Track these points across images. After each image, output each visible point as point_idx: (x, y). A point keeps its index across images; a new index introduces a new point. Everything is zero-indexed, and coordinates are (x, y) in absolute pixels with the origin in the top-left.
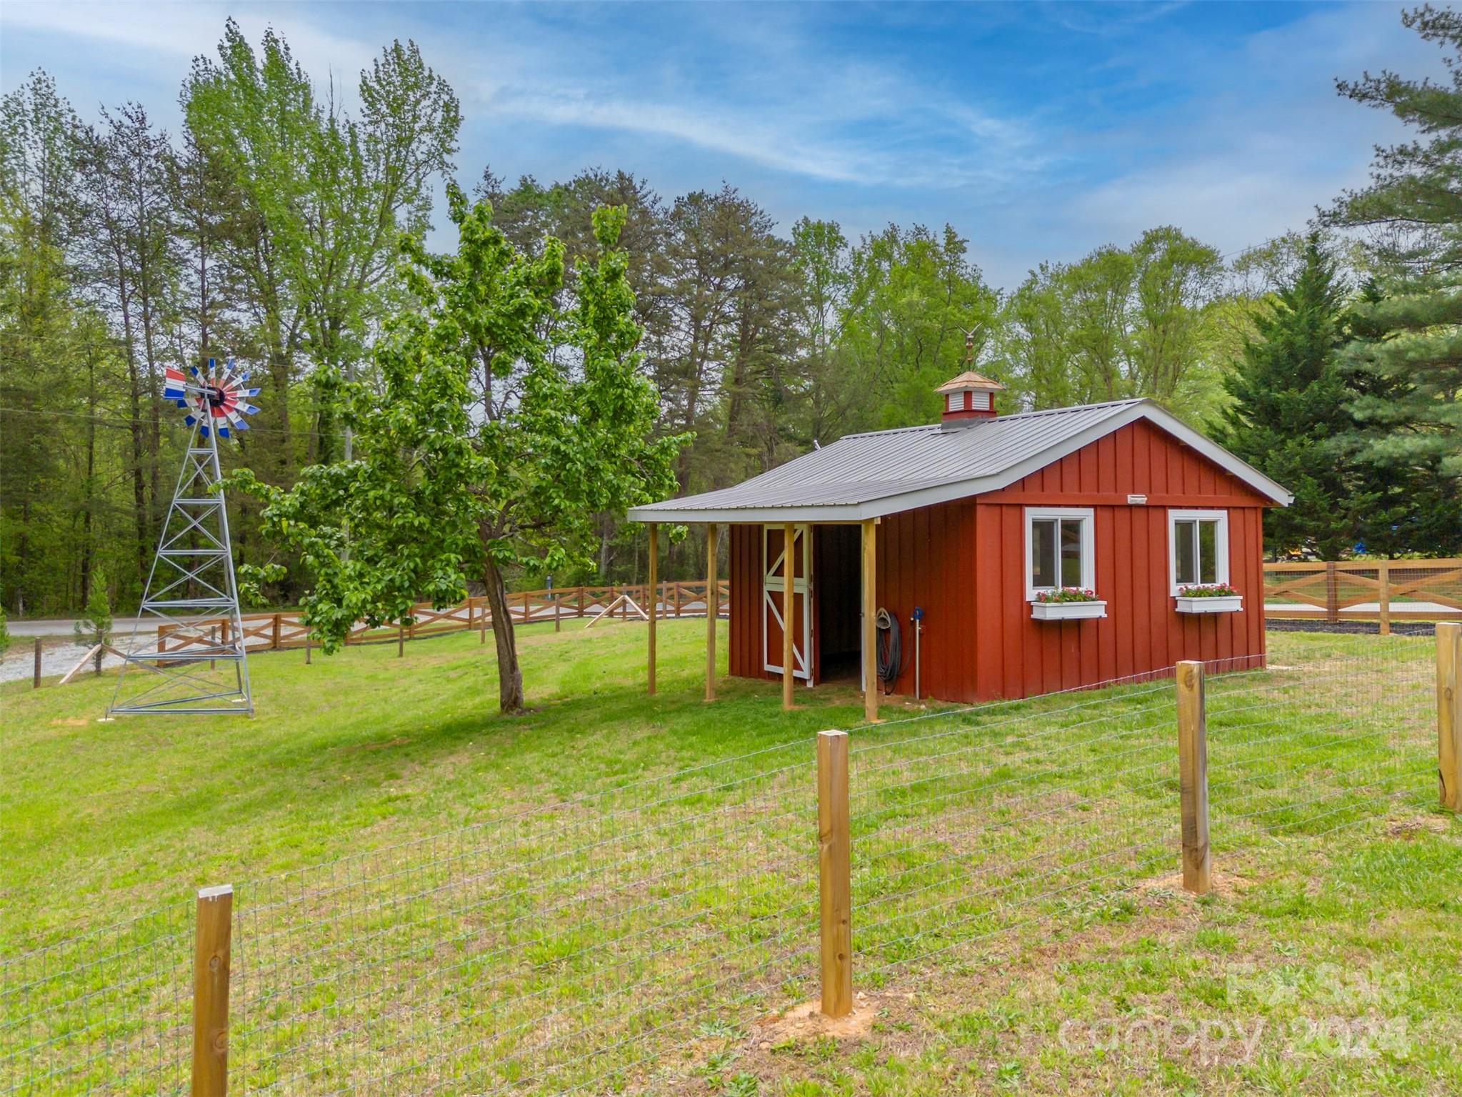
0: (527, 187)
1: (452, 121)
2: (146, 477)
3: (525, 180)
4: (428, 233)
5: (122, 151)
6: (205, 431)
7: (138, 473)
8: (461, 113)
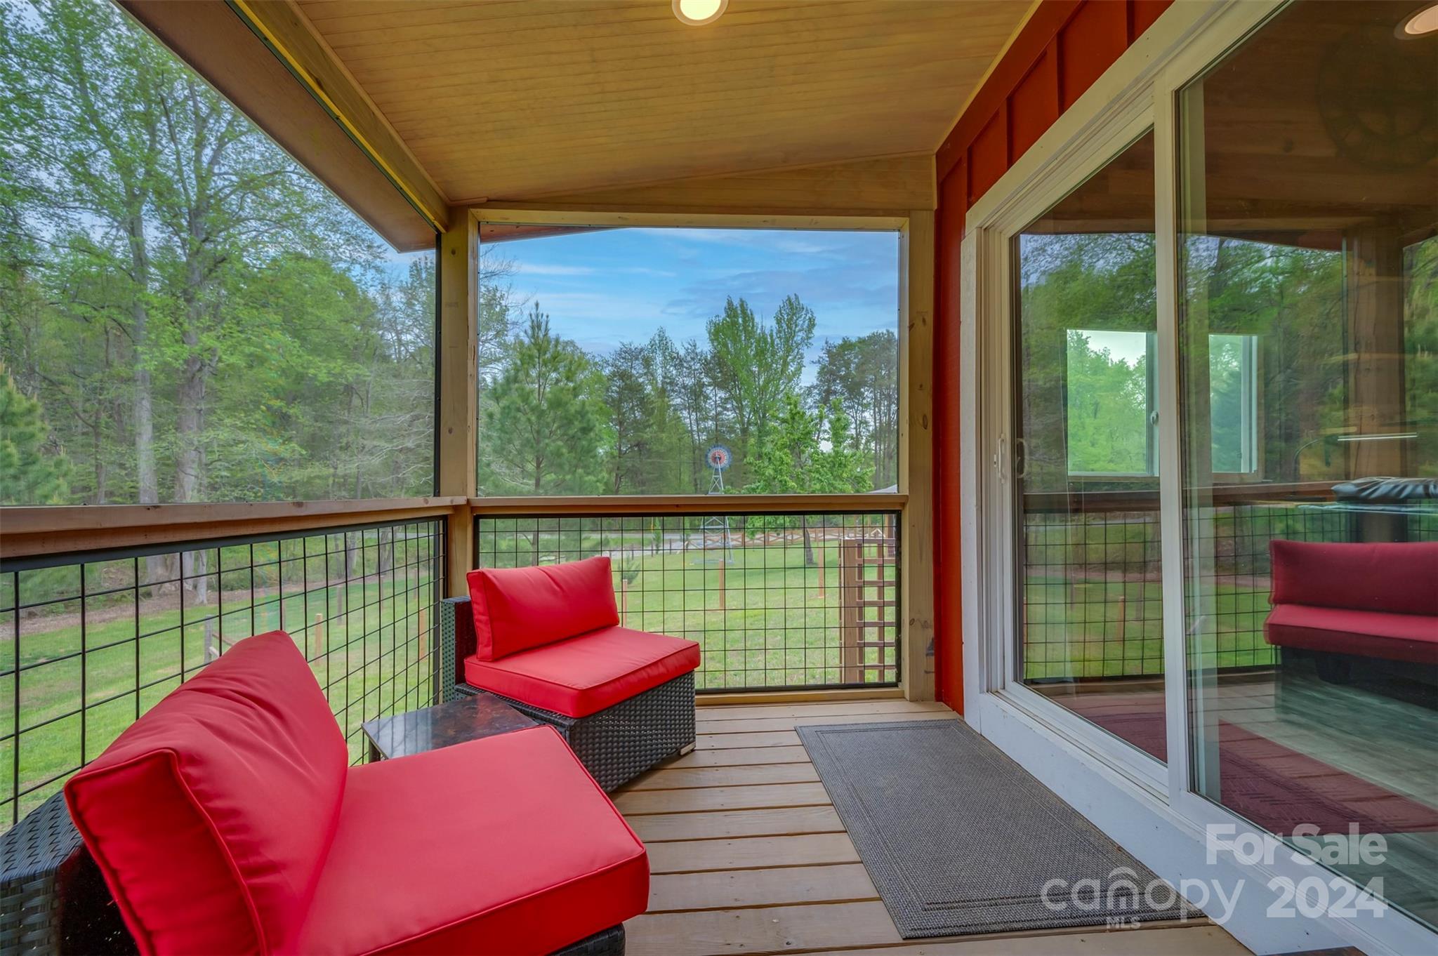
1: (812, 324)
2: (698, 482)
4: (803, 369)
5: (689, 358)
6: (717, 470)
7: (695, 480)
8: (816, 322)
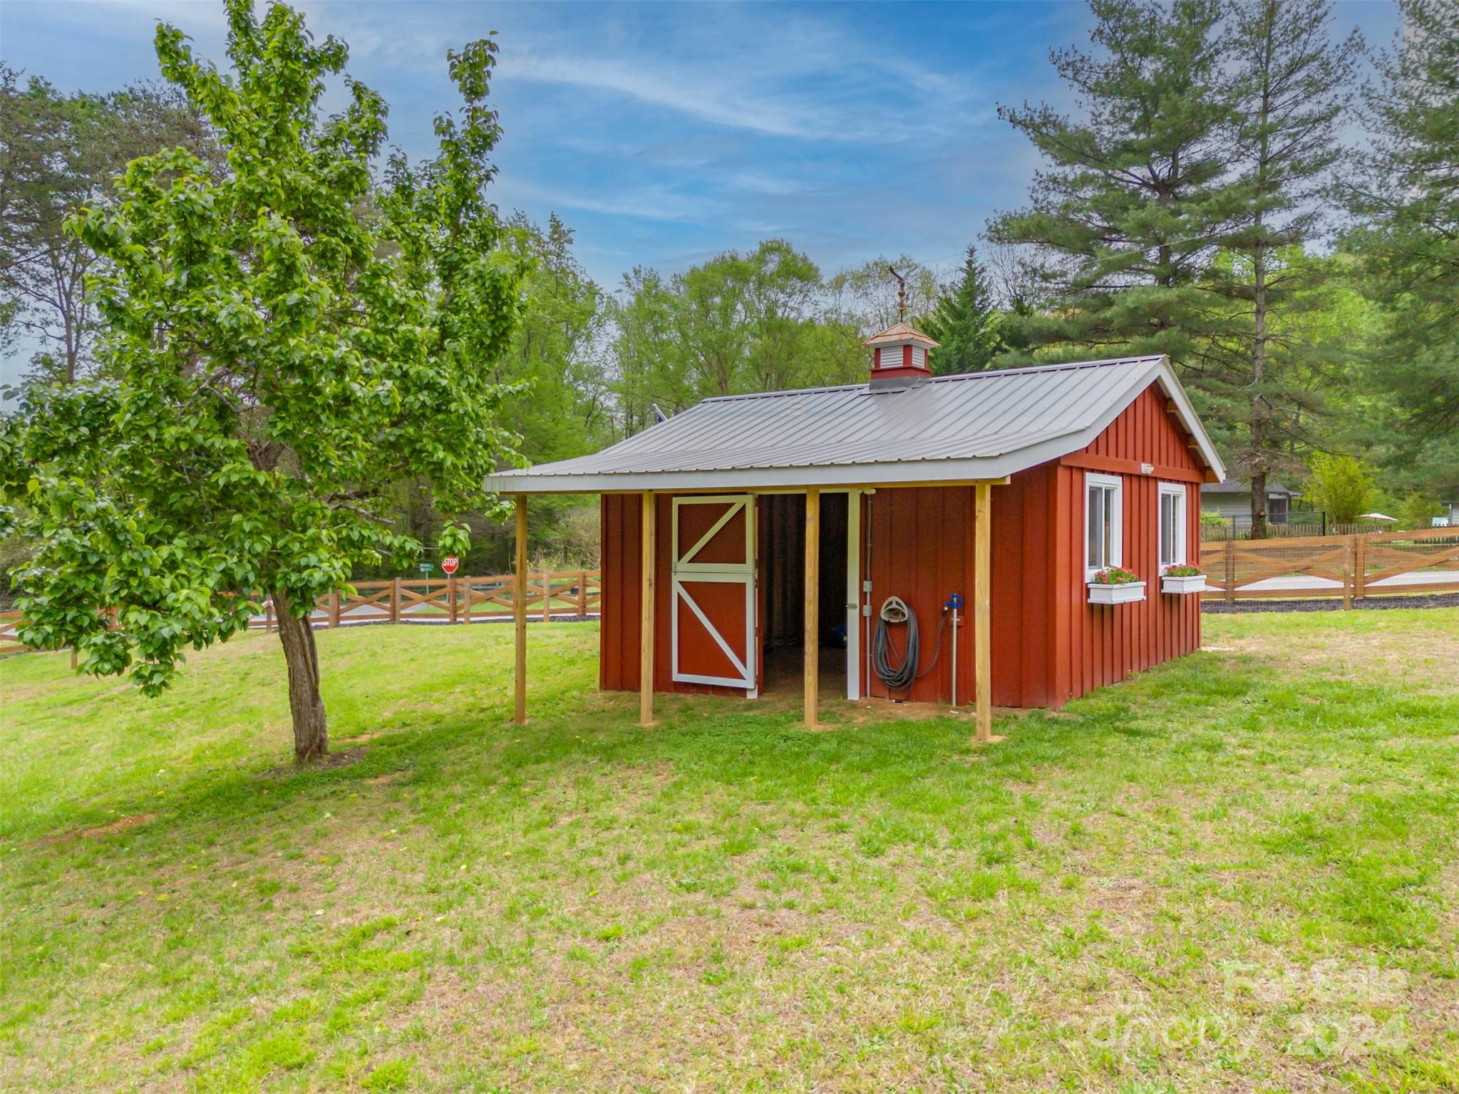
0: (39, 90)
3: (37, 82)
